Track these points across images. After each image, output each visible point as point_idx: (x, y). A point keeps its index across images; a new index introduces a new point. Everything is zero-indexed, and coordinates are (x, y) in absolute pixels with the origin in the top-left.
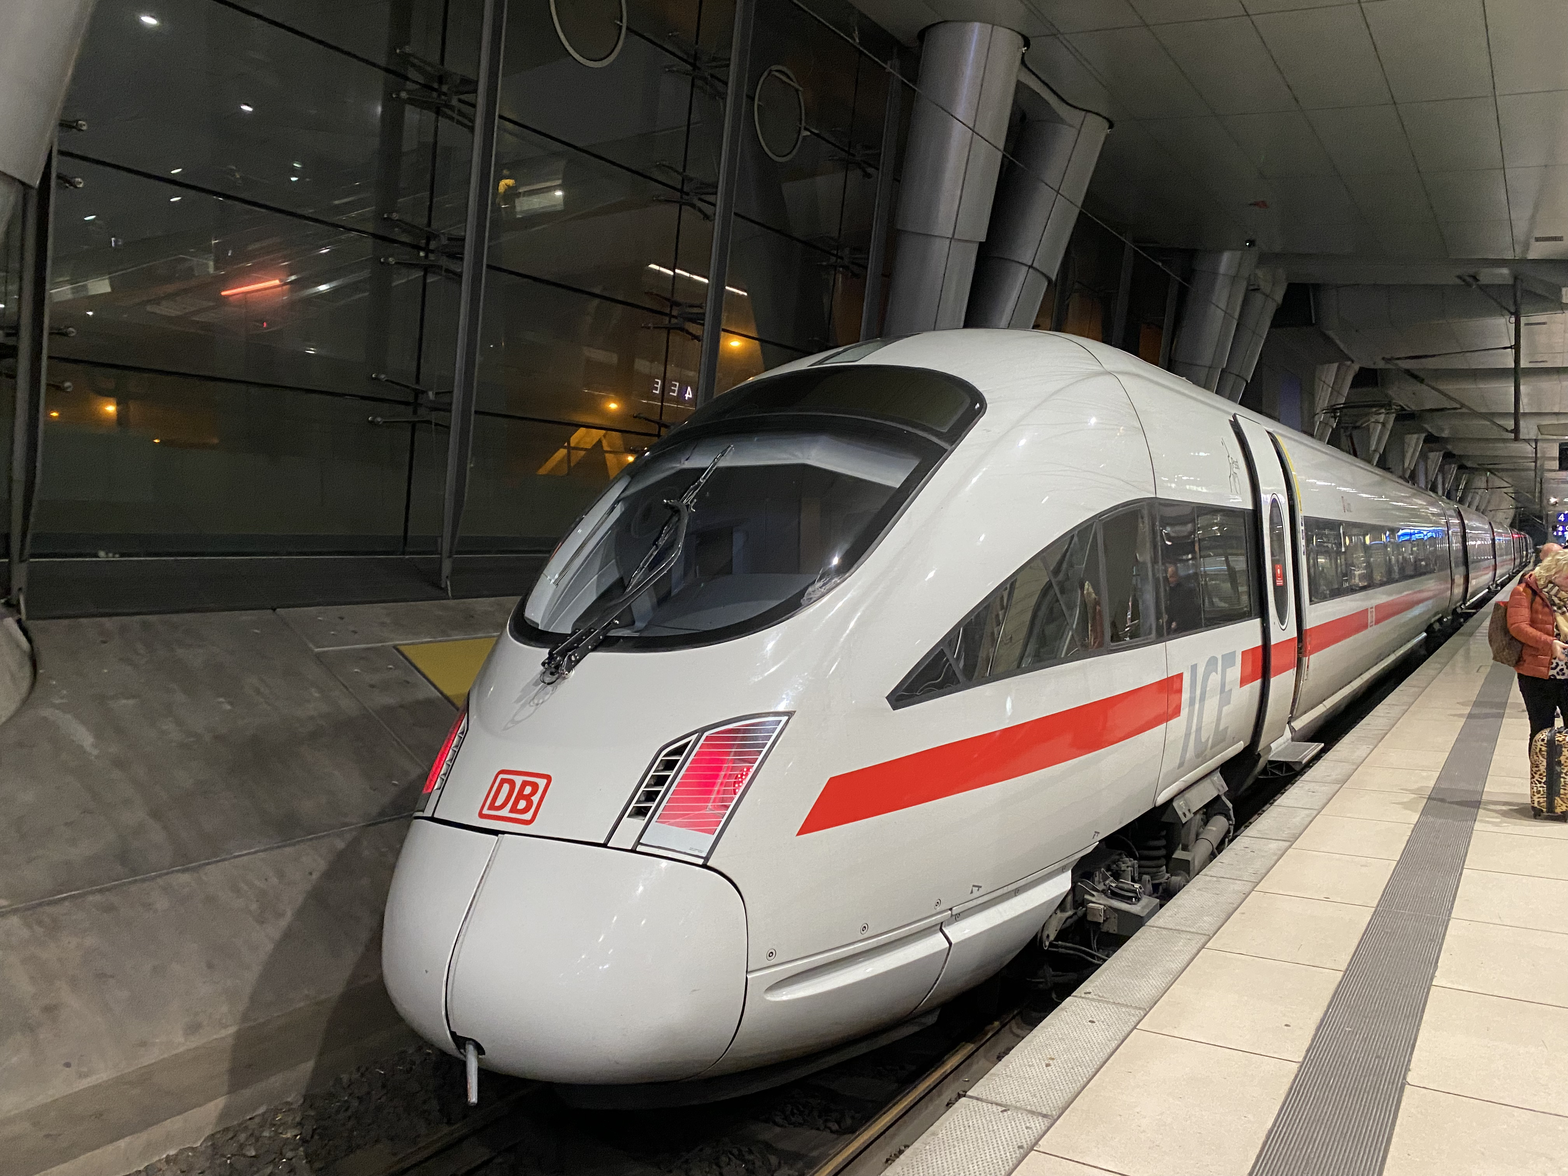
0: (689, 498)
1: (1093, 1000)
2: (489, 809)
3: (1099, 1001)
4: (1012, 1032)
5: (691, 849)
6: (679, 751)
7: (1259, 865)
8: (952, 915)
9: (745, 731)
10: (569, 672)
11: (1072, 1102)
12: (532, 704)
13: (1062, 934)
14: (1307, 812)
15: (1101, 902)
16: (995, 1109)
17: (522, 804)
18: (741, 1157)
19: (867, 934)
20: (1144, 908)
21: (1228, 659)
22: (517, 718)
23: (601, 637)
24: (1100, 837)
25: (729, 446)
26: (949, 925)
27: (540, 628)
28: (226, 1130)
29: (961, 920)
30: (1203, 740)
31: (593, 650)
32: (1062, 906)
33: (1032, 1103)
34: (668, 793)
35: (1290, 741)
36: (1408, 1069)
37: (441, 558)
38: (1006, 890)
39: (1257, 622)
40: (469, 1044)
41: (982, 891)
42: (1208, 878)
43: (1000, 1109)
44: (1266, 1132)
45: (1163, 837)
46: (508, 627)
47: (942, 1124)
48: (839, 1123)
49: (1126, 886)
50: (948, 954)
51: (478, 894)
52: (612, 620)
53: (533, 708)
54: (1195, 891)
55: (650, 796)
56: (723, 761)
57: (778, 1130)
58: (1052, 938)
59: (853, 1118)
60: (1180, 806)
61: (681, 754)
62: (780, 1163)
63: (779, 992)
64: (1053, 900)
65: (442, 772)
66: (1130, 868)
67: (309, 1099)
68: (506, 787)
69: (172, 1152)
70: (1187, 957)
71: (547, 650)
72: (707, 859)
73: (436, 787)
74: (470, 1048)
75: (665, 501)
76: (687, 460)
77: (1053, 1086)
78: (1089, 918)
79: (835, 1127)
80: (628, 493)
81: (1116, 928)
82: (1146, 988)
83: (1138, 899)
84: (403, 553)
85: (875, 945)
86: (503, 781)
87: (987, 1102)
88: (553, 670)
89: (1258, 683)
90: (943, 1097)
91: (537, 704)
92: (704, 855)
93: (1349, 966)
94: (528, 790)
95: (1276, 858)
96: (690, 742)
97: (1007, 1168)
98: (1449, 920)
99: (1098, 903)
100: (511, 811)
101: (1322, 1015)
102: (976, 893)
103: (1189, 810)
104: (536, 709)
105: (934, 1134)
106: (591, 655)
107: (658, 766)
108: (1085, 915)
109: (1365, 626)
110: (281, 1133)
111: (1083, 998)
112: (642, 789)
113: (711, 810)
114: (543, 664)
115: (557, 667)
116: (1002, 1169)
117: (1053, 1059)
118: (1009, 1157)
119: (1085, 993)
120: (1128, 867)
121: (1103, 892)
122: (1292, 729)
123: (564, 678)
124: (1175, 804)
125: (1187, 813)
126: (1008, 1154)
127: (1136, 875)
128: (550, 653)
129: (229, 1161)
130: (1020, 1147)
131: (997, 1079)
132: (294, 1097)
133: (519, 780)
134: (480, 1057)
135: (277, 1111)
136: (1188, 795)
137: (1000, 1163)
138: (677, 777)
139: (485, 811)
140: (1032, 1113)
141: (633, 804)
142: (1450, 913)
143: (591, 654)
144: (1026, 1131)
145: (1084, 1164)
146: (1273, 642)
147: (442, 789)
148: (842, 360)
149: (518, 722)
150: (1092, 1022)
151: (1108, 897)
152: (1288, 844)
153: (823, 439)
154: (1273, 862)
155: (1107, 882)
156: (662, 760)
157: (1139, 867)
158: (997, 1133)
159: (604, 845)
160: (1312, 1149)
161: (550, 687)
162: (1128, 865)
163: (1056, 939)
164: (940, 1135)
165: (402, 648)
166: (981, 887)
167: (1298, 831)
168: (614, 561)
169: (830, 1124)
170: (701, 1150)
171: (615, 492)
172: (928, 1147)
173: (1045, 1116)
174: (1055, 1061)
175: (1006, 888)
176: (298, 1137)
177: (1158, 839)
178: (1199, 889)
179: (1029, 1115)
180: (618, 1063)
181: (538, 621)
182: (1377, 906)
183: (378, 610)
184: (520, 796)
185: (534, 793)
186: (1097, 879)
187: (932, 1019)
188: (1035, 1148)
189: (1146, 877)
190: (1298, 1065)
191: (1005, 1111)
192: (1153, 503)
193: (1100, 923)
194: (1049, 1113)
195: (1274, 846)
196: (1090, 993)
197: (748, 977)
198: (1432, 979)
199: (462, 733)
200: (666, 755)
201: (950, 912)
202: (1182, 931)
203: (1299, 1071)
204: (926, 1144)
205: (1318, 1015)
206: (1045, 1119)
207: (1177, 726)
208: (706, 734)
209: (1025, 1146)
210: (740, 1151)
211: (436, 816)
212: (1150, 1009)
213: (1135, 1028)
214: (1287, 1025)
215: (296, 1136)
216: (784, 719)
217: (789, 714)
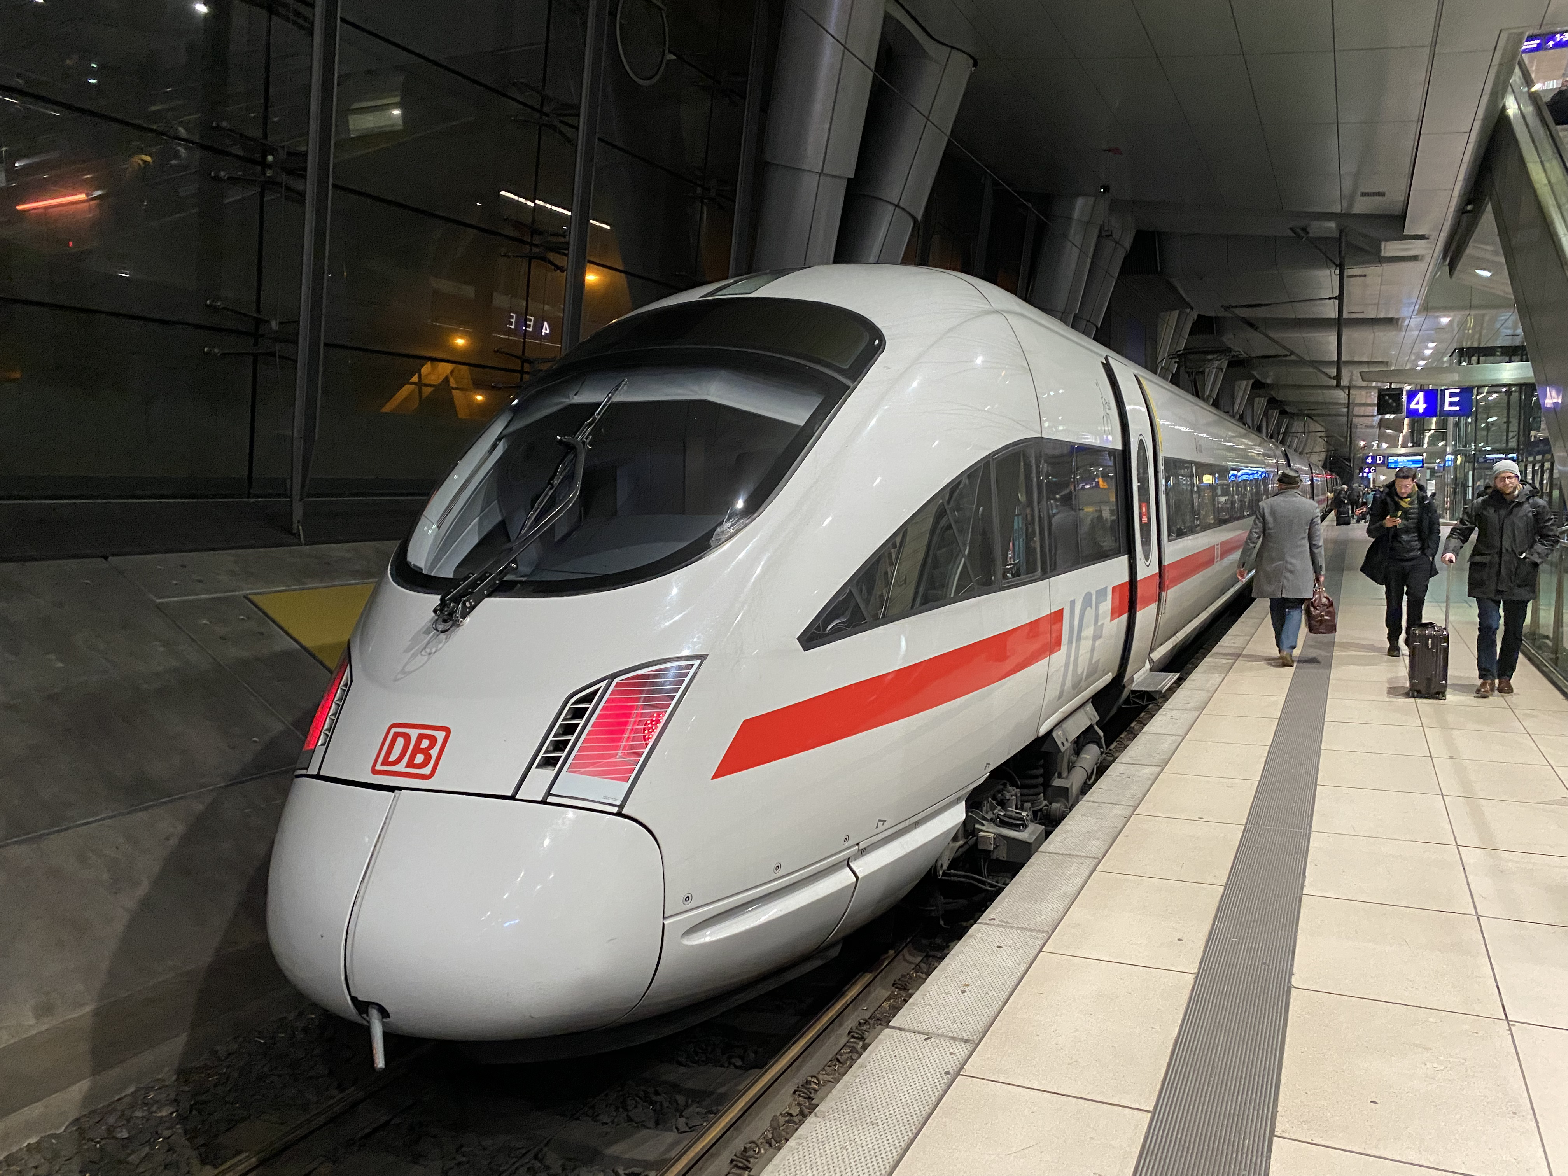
0: (584, 435)
1: (998, 925)
2: (383, 764)
3: (1004, 927)
4: (905, 960)
5: (604, 798)
6: (588, 699)
7: (1135, 790)
8: (859, 850)
9: (655, 676)
10: (464, 619)
11: (991, 1026)
12: (423, 653)
13: (954, 864)
14: (1173, 738)
15: (991, 830)
16: (918, 1038)
17: (420, 758)
18: (647, 1099)
19: (780, 873)
20: (1031, 834)
21: (1101, 593)
22: (407, 669)
23: (497, 582)
24: (991, 768)
25: (624, 380)
26: (854, 860)
27: (424, 572)
28: (94, 1112)
29: (866, 854)
30: (1079, 672)
31: (488, 596)
32: (955, 839)
33: (953, 1029)
34: (579, 741)
35: (1149, 671)
36: (1291, 974)
37: (292, 501)
38: (907, 823)
39: (1124, 557)
40: (372, 1008)
41: (886, 825)
42: (1090, 804)
43: (924, 1037)
44: (1173, 1041)
45: (1042, 766)
46: (389, 572)
47: (869, 1057)
48: (742, 1058)
49: (1014, 815)
50: (855, 888)
51: (376, 853)
52: (508, 564)
53: (426, 658)
54: (1080, 816)
55: (560, 746)
56: (632, 708)
57: (682, 1070)
58: (945, 867)
59: (756, 1053)
60: (1058, 735)
61: (590, 701)
62: (687, 1102)
63: (695, 935)
64: (949, 831)
65: (326, 727)
66: (1014, 797)
67: (183, 1074)
68: (400, 741)
69: (33, 1140)
70: (1080, 881)
71: (439, 597)
72: (621, 807)
73: (320, 743)
74: (374, 1013)
75: (559, 437)
76: (575, 395)
77: (970, 1012)
78: (980, 847)
79: (739, 1063)
80: (511, 429)
81: (1005, 855)
82: (1047, 912)
83: (1025, 826)
84: (249, 497)
85: (788, 884)
86: (397, 735)
87: (910, 1031)
88: (445, 617)
89: (1125, 617)
90: (845, 1026)
91: (430, 654)
92: (619, 803)
93: (1228, 880)
94: (425, 744)
95: (1150, 782)
96: (600, 688)
97: (937, 1094)
98: (1310, 833)
99: (988, 831)
100: (408, 766)
101: (1210, 928)
102: (881, 827)
103: (1067, 740)
104: (428, 659)
105: (861, 1066)
106: (487, 601)
107: (566, 716)
108: (976, 843)
109: (1211, 562)
110: (155, 1112)
111: (988, 924)
112: (550, 738)
113: (621, 757)
114: (435, 611)
115: (451, 614)
116: (932, 1095)
117: (968, 985)
118: (938, 1084)
119: (991, 920)
120: (1012, 796)
121: (991, 820)
122: (1151, 661)
123: (459, 626)
124: (1054, 734)
125: (1065, 743)
126: (936, 1081)
127: (1019, 803)
128: (441, 600)
129: (98, 1145)
130: (947, 1073)
131: (917, 1008)
132: (168, 1075)
133: (414, 734)
134: (384, 1020)
135: (149, 1089)
136: (1066, 725)
137: (930, 1090)
138: (588, 725)
139: (379, 767)
140: (954, 1039)
141: (541, 755)
142: (1311, 827)
143: (486, 599)
144: (950, 1057)
145: (1010, 1084)
146: (1140, 577)
147: (327, 744)
148: (731, 293)
149: (410, 673)
150: (1000, 947)
151: (997, 826)
152: (1159, 769)
153: (723, 373)
154: (1148, 787)
155: (996, 811)
156: (570, 708)
157: (1022, 795)
158: (923, 1061)
159: (512, 798)
160: (1216, 1054)
161: (443, 636)
162: (1012, 793)
163: (949, 868)
164: (868, 1067)
165: (255, 598)
166: (885, 821)
167: (1166, 757)
168: (496, 502)
169: (733, 1060)
170: (606, 1095)
171: (497, 428)
172: (857, 1080)
173: (967, 1041)
174: (969, 987)
175: (908, 821)
176: (174, 1114)
177: (1037, 769)
178: (1084, 815)
179: (951, 1042)
180: (532, 1017)
181: (422, 566)
182: (1246, 824)
183: (226, 559)
184: (417, 750)
185: (431, 746)
186: (985, 808)
187: (835, 952)
188: (961, 1073)
189: (1028, 805)
190: (1194, 976)
191: (928, 1039)
192: (1039, 441)
193: (990, 851)
194: (971, 1038)
195: (1147, 771)
196: (994, 919)
197: (665, 922)
198: (1302, 889)
199: (346, 685)
200: (574, 704)
201: (857, 847)
202: (1073, 855)
203: (1195, 982)
204: (856, 1077)
205: (1207, 928)
206: (967, 1044)
207: (1058, 658)
208: (616, 680)
209: (951, 1071)
210: (645, 1092)
211: (322, 773)
212: (1053, 932)
213: (1041, 951)
214: (1179, 940)
215: (172, 1113)
216: (697, 663)
217: (702, 658)
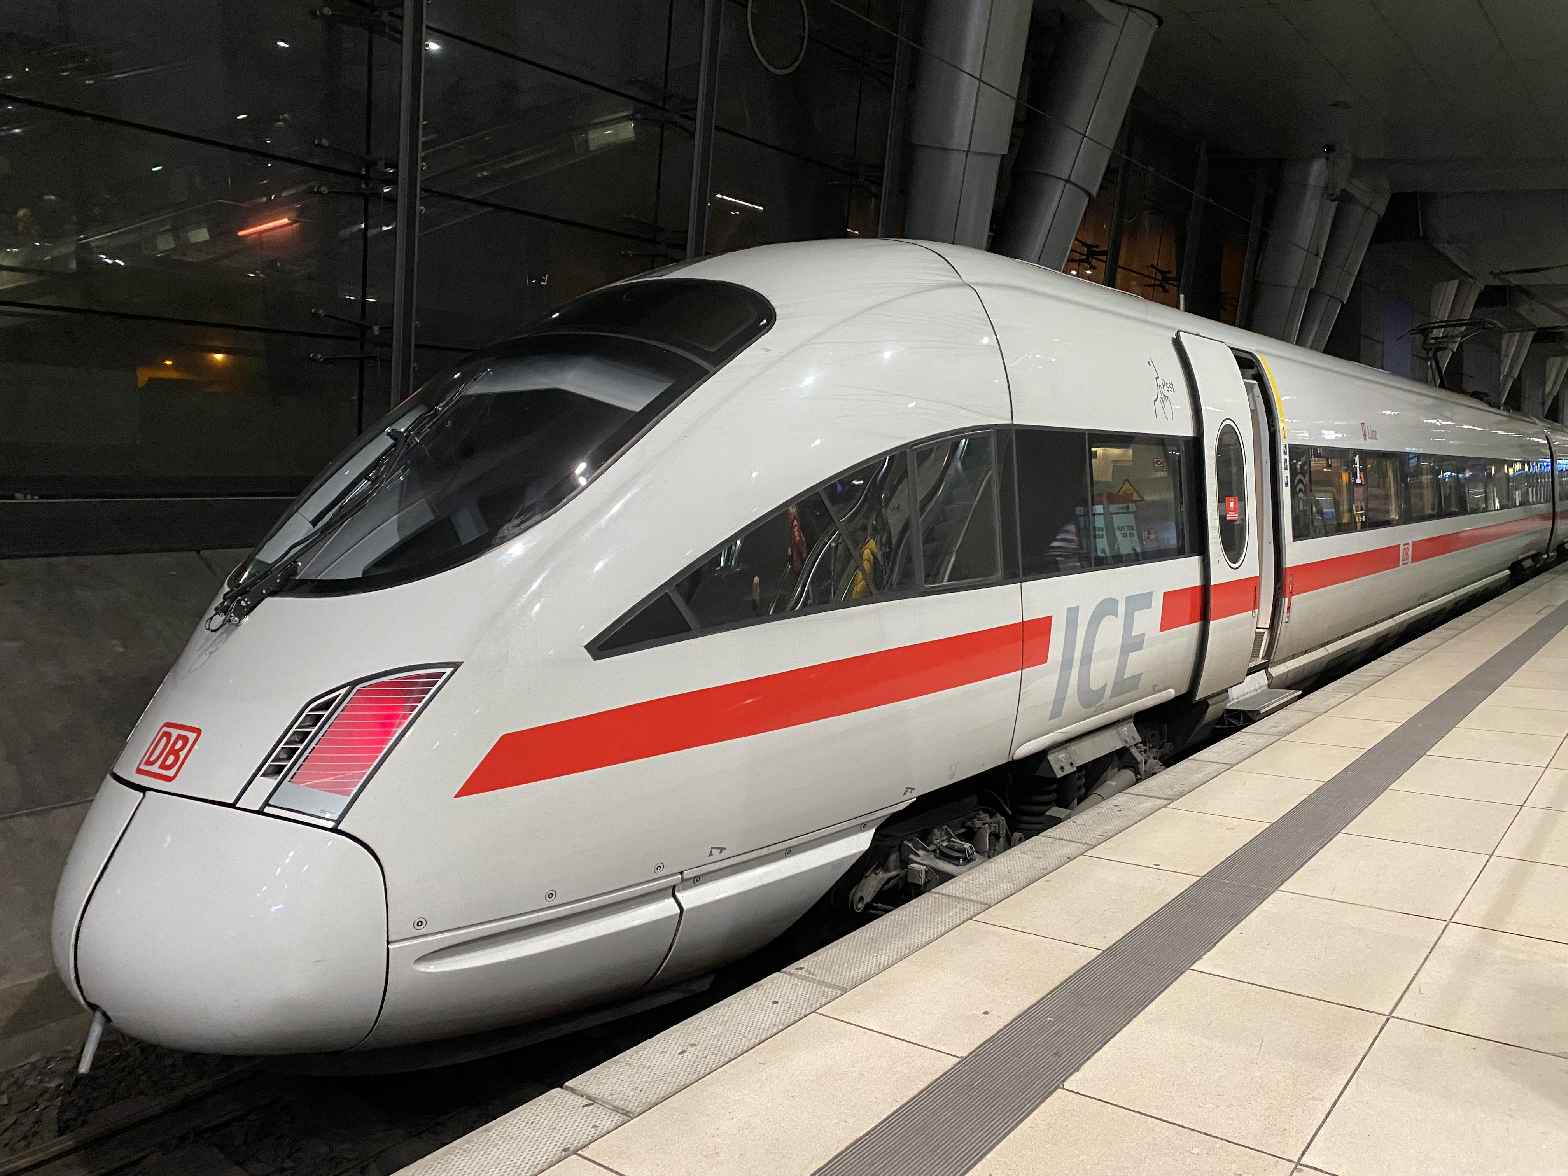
1: (800, 977)
2: (146, 764)
3: (804, 979)
5: (322, 812)
6: (326, 706)
7: (1114, 826)
8: (682, 878)
9: (402, 684)
10: (242, 619)
11: (667, 1098)
12: (207, 652)
15: (925, 862)
16: (577, 1103)
17: (171, 760)
19: (557, 901)
21: (1139, 599)
22: (194, 667)
23: (278, 581)
26: (685, 889)
29: (704, 883)
30: (1095, 688)
31: (270, 595)
33: (625, 1097)
34: (306, 751)
35: (1265, 688)
36: (1076, 1071)
38: (771, 850)
39: (1196, 560)
40: (97, 1011)
41: (725, 854)
43: (586, 1103)
50: (680, 920)
53: (207, 657)
55: (288, 754)
58: (868, 899)
60: (1055, 758)
61: (327, 709)
63: (432, 962)
68: (164, 741)
70: (943, 930)
72: (338, 822)
74: (100, 1015)
77: (665, 1079)
78: (910, 880)
82: (867, 966)
86: (164, 734)
87: (578, 1094)
88: (225, 616)
89: (1196, 626)
91: (211, 653)
92: (336, 817)
94: (179, 745)
95: (1139, 818)
96: (338, 696)
98: (1272, 893)
99: (922, 863)
100: (160, 767)
101: (1035, 1002)
102: (718, 856)
103: (1072, 764)
106: (272, 601)
107: (301, 723)
108: (906, 876)
111: (791, 974)
112: (280, 746)
115: (226, 613)
117: (694, 1046)
118: (543, 1161)
120: (984, 824)
121: (933, 851)
122: (1269, 676)
123: (237, 625)
124: (1051, 758)
125: (1067, 767)
130: (565, 1150)
131: (613, 1067)
133: (175, 734)
136: (1074, 747)
138: (318, 734)
139: (143, 767)
140: (615, 1108)
141: (269, 762)
142: (1281, 885)
143: (269, 599)
144: (589, 1130)
146: (1213, 582)
150: (776, 1003)
151: (936, 857)
152: (1165, 803)
154: (1132, 823)
156: (306, 715)
159: (233, 806)
161: (224, 635)
162: (990, 821)
166: (724, 849)
167: (1190, 788)
173: (625, 1113)
177: (1048, 794)
179: (609, 1112)
182: (1207, 875)
184: (172, 750)
185: (182, 748)
186: (932, 837)
188: (580, 1152)
190: (957, 1061)
191: (589, 1105)
192: (1009, 428)
193: (919, 886)
194: (632, 1109)
195: (1148, 805)
196: (801, 969)
197: (390, 947)
198: (1194, 963)
200: (312, 710)
201: (680, 876)
202: (964, 899)
203: (952, 1068)
205: (1031, 1000)
206: (620, 1116)
207: (1042, 672)
208: (358, 687)
209: (572, 1148)
212: (850, 990)
213: (815, 1011)
214: (985, 1013)
215: (60, 1085)
216: (449, 671)
217: (456, 666)
